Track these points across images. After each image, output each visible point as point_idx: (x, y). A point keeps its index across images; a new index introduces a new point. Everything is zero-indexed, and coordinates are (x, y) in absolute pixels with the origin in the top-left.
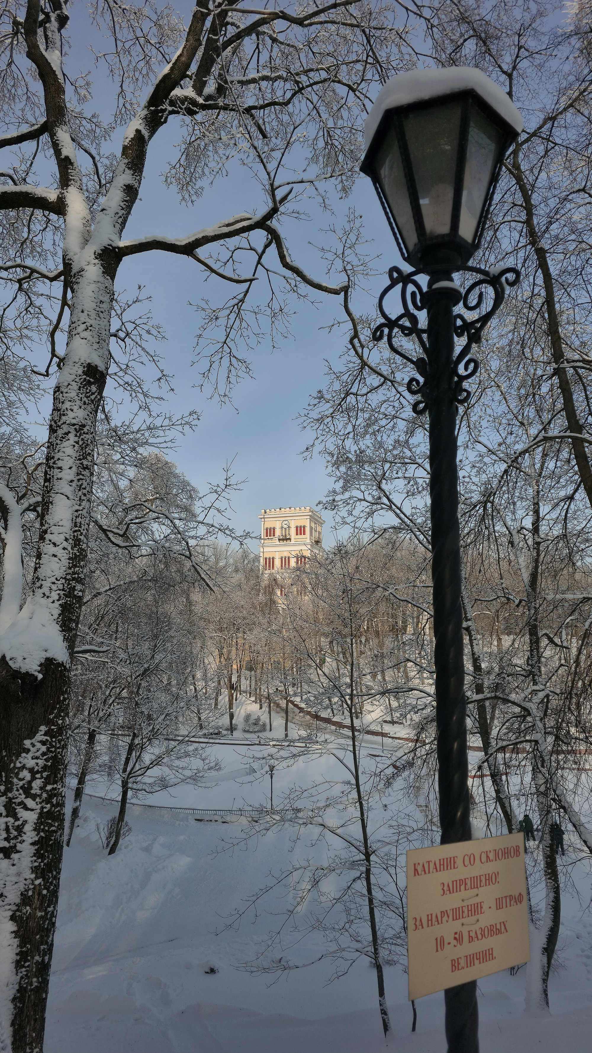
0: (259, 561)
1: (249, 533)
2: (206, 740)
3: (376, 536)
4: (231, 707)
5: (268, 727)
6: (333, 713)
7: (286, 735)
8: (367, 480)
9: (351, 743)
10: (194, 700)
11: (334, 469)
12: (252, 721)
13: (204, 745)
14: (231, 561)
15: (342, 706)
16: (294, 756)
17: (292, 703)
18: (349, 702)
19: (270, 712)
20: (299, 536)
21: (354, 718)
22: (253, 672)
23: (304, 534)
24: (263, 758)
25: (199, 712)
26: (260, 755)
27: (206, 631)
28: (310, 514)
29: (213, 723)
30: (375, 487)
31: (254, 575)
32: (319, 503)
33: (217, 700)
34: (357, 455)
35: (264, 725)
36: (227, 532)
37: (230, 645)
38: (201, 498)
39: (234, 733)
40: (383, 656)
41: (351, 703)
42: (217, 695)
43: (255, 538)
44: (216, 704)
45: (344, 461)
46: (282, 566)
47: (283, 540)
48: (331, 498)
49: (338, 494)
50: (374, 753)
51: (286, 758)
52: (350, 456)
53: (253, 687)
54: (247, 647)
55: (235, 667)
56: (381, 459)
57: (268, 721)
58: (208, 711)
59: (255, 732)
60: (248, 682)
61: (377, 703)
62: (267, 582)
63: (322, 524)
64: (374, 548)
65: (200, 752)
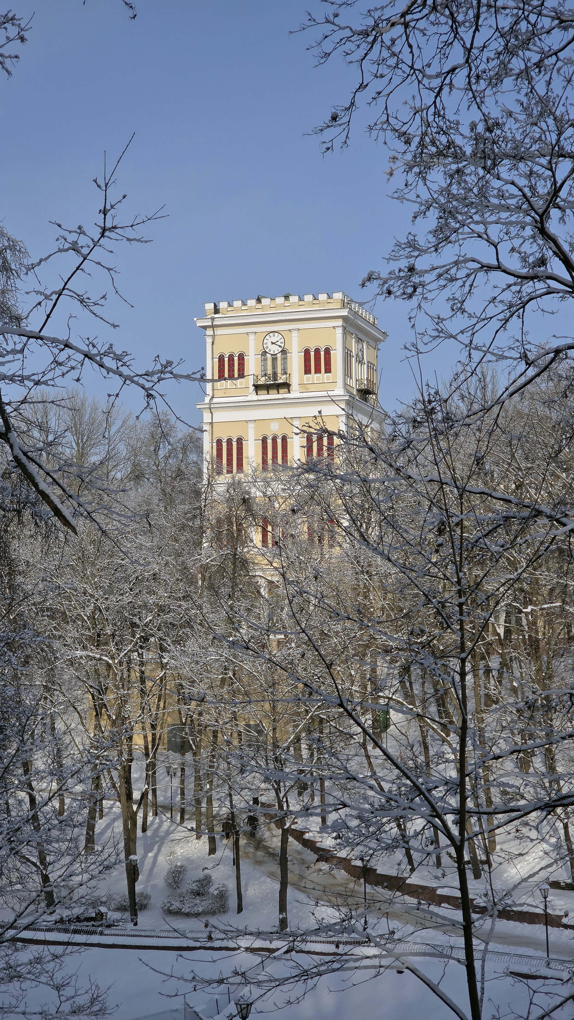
0: (199, 449)
1: (169, 363)
2: (63, 937)
3: (532, 372)
4: (130, 849)
5: (233, 902)
6: (410, 862)
7: (283, 923)
8: (508, 208)
9: (461, 942)
10: (28, 829)
11: (411, 177)
12: (188, 885)
13: (59, 949)
14: (122, 449)
15: (435, 841)
16: (305, 975)
17: (299, 835)
18: (455, 831)
19: (236, 862)
20: (314, 377)
21: (469, 875)
22: (189, 756)
23: (328, 370)
24: (221, 981)
25: (42, 860)
26: (211, 973)
27: (57, 645)
28: (345, 313)
29: (82, 891)
30: (528, 231)
31: (186, 489)
32: (370, 279)
33: (91, 828)
34: (477, 138)
35: (222, 896)
36: (109, 362)
37: (126, 682)
38: (33, 267)
39: (142, 918)
40: (549, 708)
41: (462, 833)
42: (92, 817)
43: (188, 377)
44: (90, 839)
45: (440, 154)
46: (264, 461)
47: (267, 388)
48: (404, 264)
49: (422, 251)
50: (525, 970)
51: (283, 982)
52: (459, 141)
53: (189, 796)
54: (171, 685)
55: (138, 741)
56: (547, 150)
57: (232, 885)
58: (68, 859)
59: (197, 915)
60: (176, 782)
61: (533, 834)
62: (222, 509)
63: (377, 340)
64: (525, 406)
65: (50, 966)
